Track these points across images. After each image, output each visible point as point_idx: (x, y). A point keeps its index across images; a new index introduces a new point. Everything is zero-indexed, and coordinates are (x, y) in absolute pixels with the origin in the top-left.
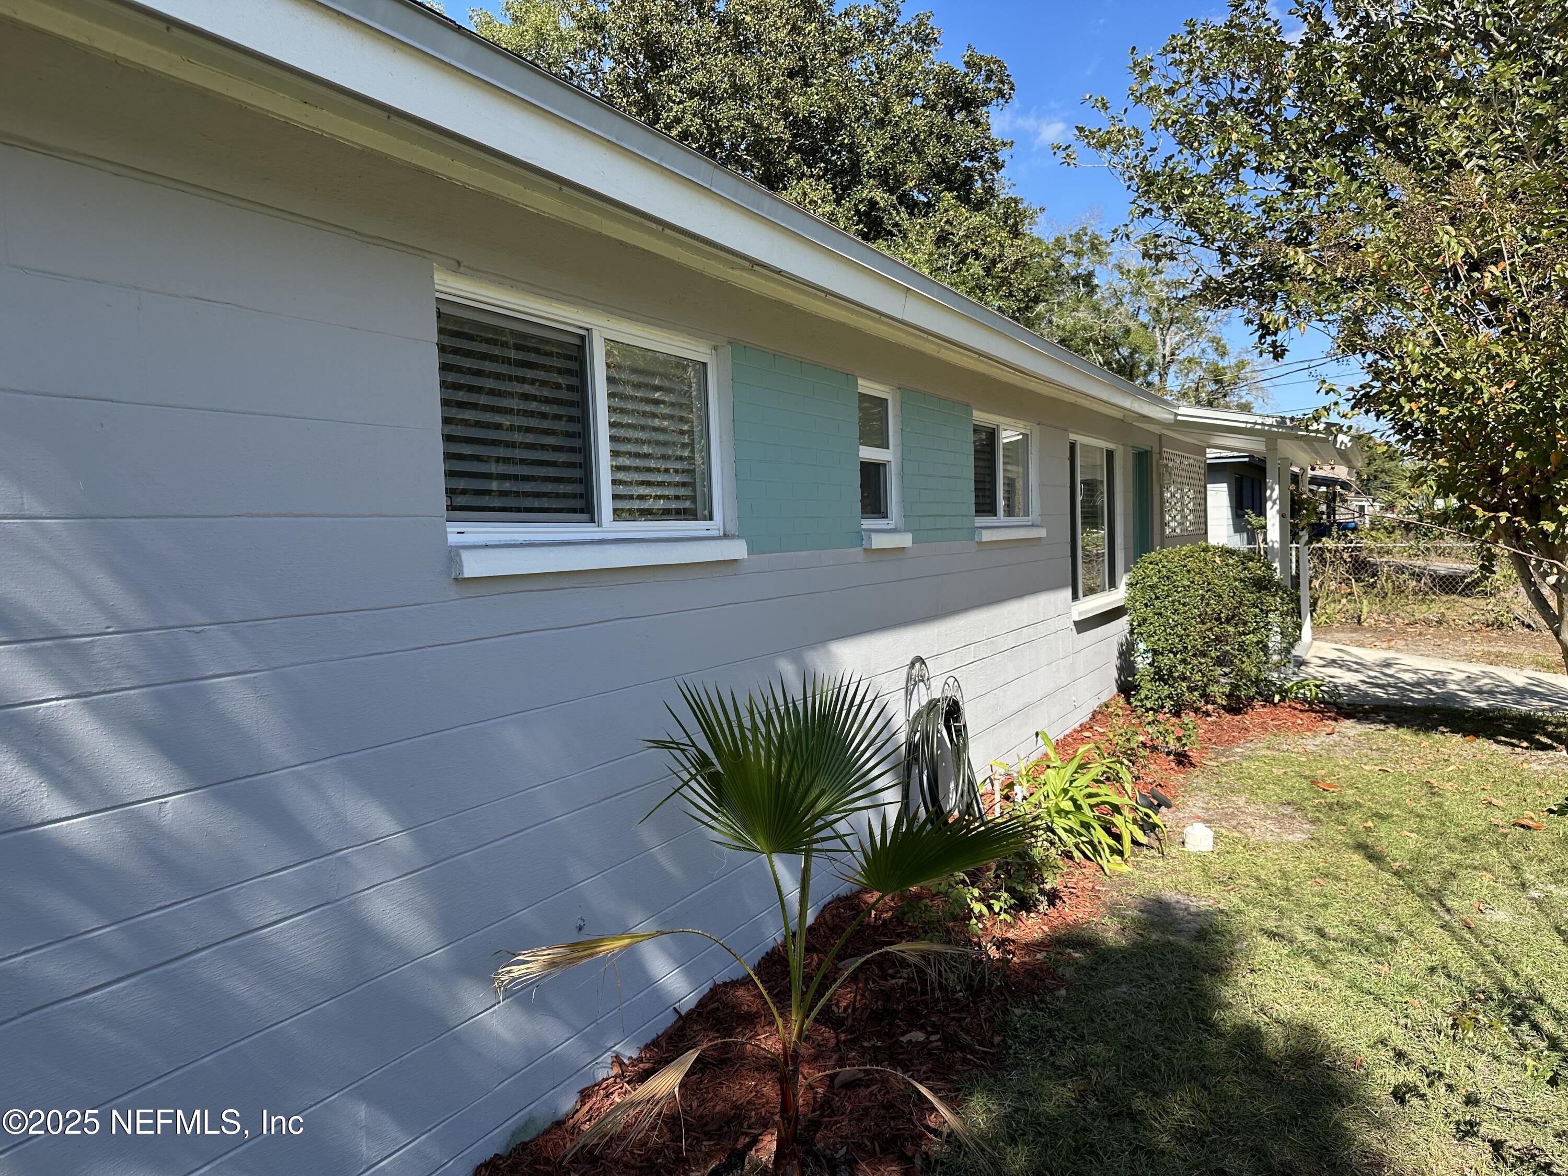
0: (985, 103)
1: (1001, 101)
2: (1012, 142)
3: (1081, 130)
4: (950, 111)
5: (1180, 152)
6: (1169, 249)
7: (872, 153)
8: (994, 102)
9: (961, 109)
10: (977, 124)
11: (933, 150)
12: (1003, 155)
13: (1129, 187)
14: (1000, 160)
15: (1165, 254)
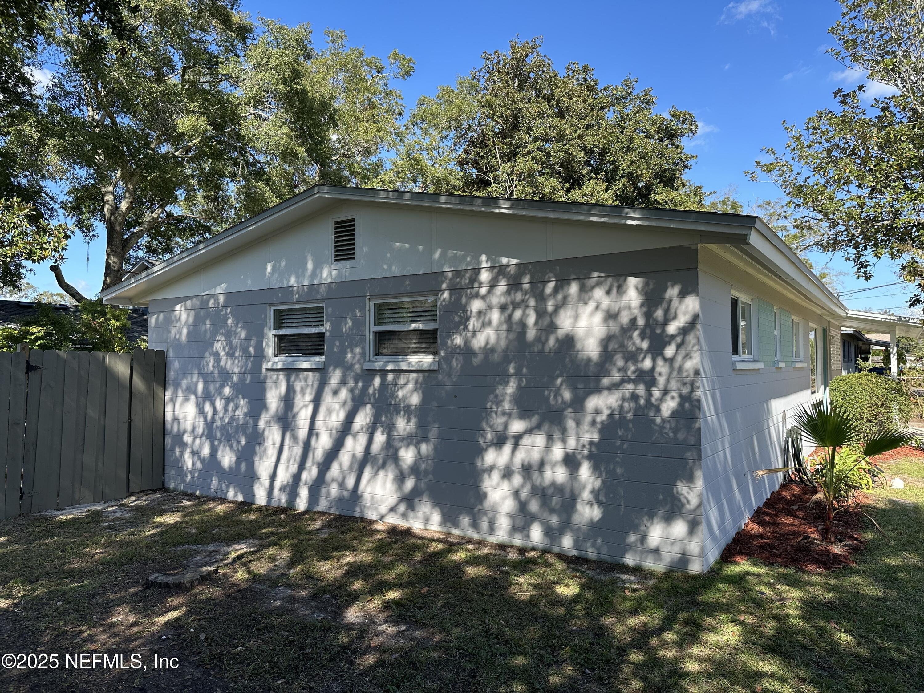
0: (682, 135)
1: (691, 134)
2: (697, 156)
3: (758, 163)
4: (661, 140)
5: (814, 175)
6: (808, 224)
7: (624, 165)
8: (687, 135)
9: (668, 138)
10: (677, 147)
11: (655, 161)
12: (691, 162)
13: (785, 192)
14: (689, 165)
15: (806, 226)
